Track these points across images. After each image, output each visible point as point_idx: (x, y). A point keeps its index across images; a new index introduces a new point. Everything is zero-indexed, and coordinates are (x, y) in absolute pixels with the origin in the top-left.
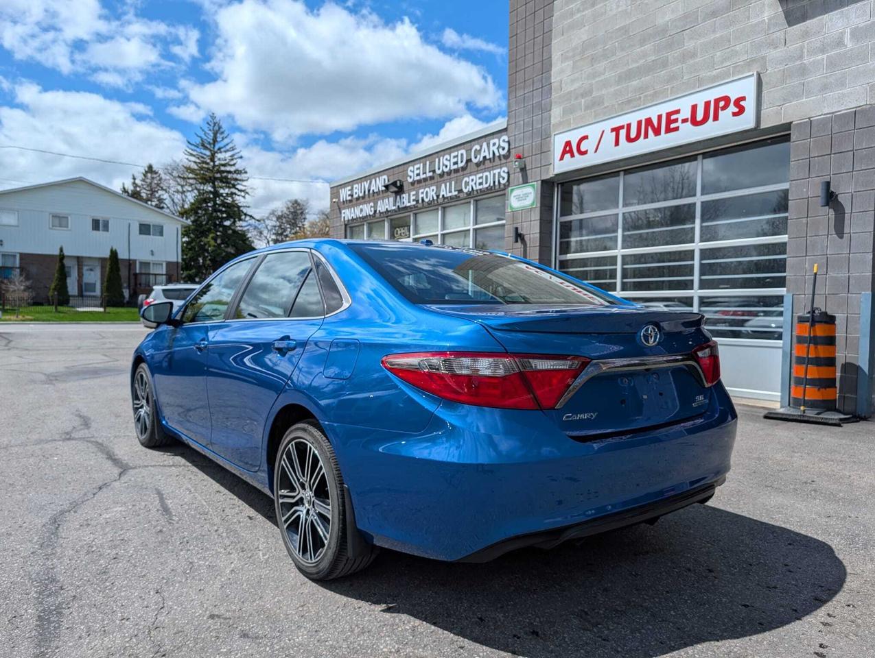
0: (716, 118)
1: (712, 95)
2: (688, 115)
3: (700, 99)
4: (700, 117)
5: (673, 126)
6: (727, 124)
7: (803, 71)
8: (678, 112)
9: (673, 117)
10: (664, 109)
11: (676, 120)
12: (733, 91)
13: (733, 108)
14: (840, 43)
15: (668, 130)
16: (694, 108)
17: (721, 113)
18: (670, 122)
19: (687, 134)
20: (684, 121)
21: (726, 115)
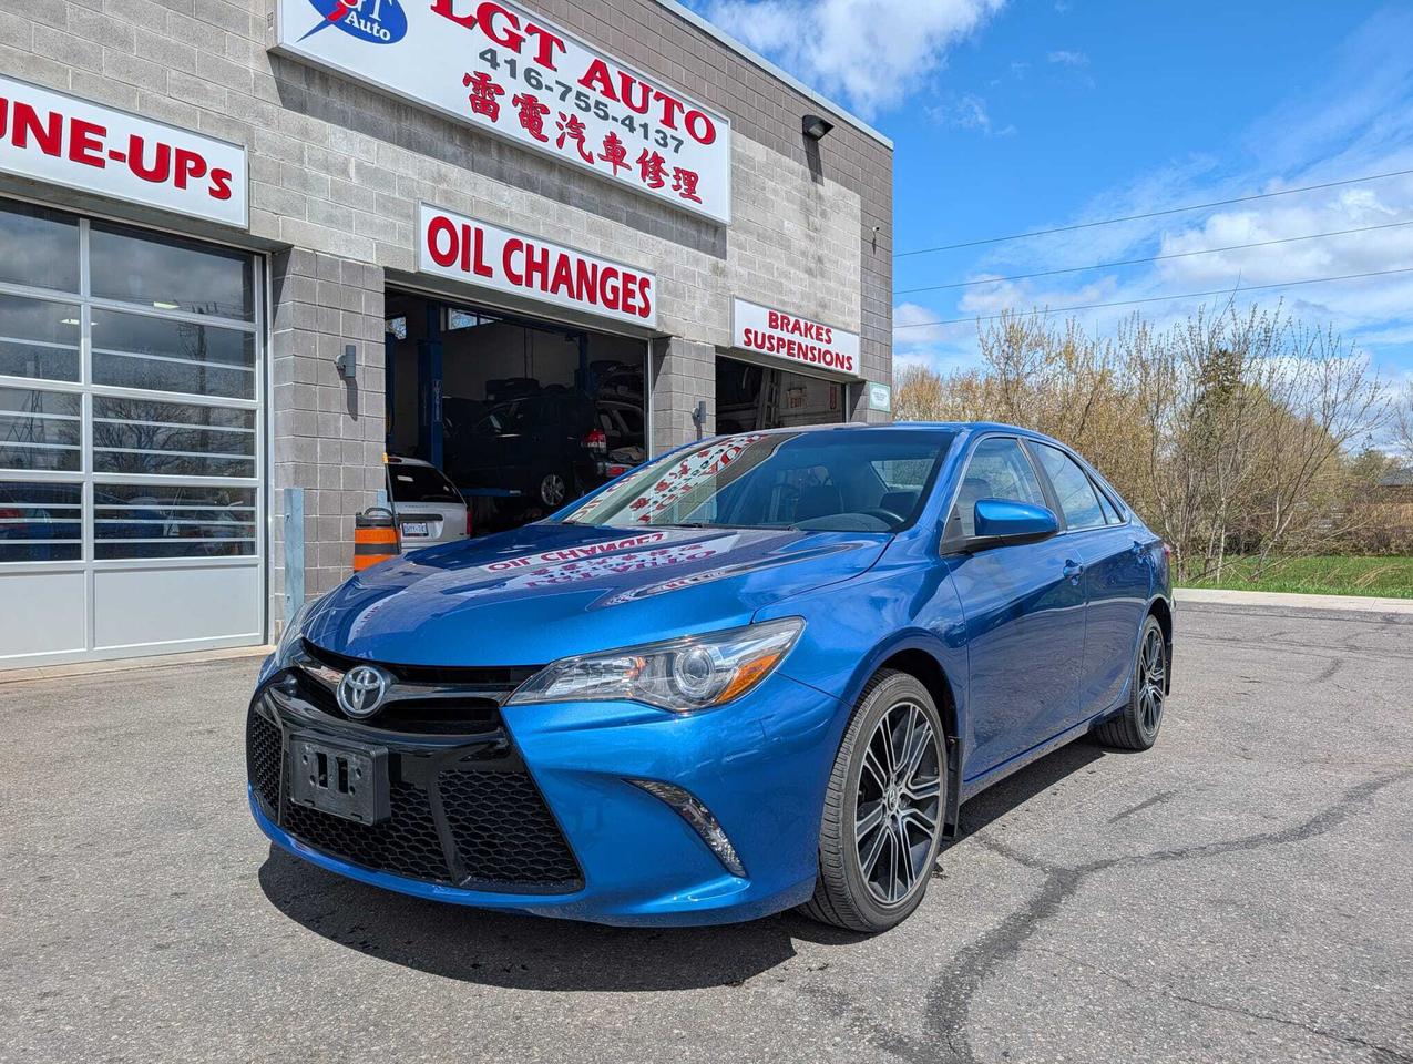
0: (181, 183)
1: (177, 141)
2: (126, 151)
3: (152, 136)
4: (149, 163)
5: (88, 152)
6: (194, 200)
7: (304, 182)
8: (101, 131)
9: (89, 136)
10: (71, 111)
11: (97, 146)
12: (215, 156)
13: (207, 181)
15: (77, 155)
16: (137, 144)
17: (189, 178)
18: (84, 140)
19: (117, 182)
20: (115, 155)
21: (201, 185)
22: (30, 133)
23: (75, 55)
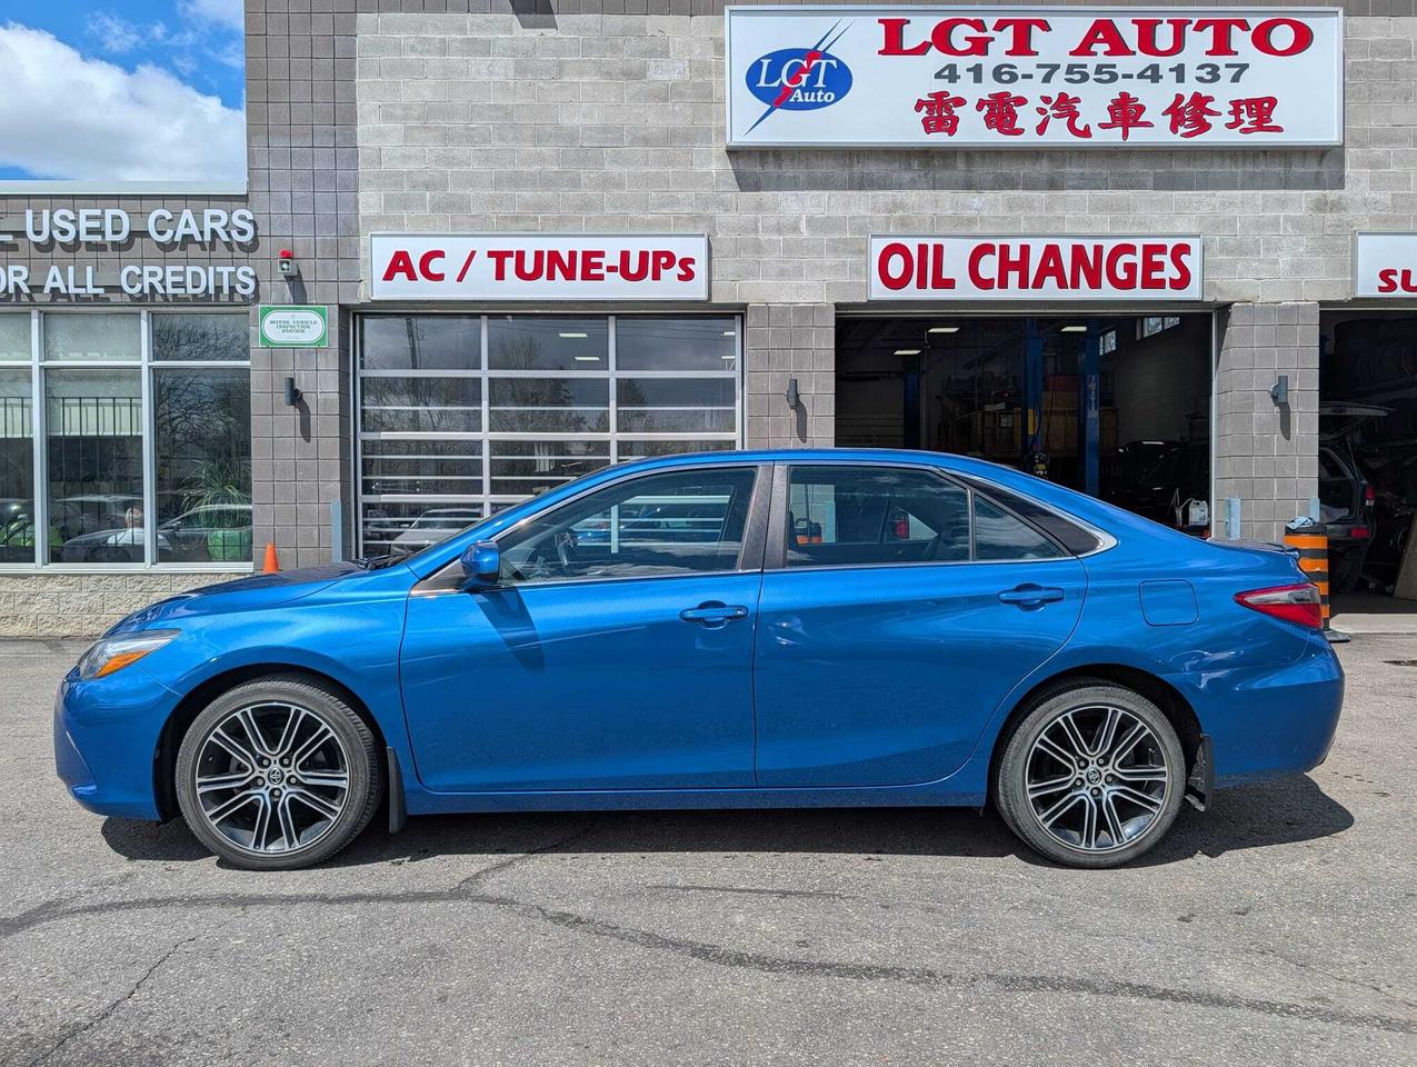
0: (656, 276)
1: (652, 245)
2: (617, 263)
3: (635, 247)
4: (634, 268)
5: (593, 271)
6: (668, 287)
7: (758, 248)
8: (601, 254)
9: (594, 260)
10: (582, 245)
11: (599, 266)
12: (680, 248)
13: (677, 269)
14: (796, 229)
15: (586, 276)
16: (625, 256)
17: (663, 272)
18: (589, 265)
19: (613, 288)
20: (611, 269)
21: (670, 275)
22: (557, 270)
23: (587, 205)
